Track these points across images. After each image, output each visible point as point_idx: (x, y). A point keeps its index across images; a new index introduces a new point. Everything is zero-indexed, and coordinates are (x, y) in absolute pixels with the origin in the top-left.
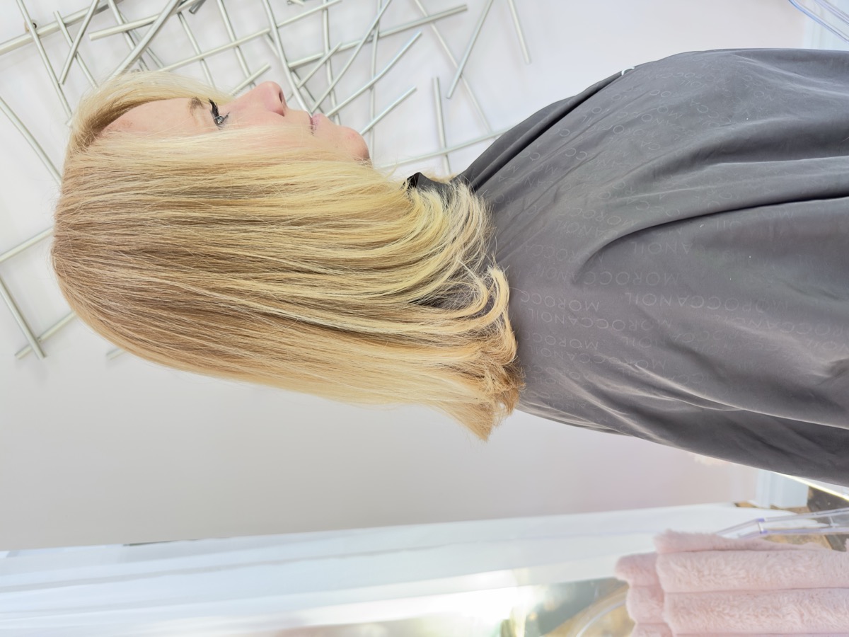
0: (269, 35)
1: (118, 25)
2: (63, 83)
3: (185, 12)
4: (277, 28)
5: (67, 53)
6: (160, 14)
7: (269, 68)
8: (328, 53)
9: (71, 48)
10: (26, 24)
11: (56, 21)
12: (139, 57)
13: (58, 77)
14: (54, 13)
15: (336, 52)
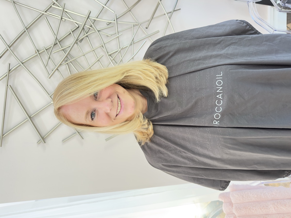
0: (102, 46)
1: (60, 48)
2: (46, 66)
3: (79, 43)
4: (104, 44)
5: (47, 58)
6: (72, 44)
7: (103, 56)
8: (120, 50)
9: (48, 56)
10: (36, 51)
11: (44, 49)
12: (67, 57)
13: (45, 64)
14: (43, 47)
15: (122, 49)
